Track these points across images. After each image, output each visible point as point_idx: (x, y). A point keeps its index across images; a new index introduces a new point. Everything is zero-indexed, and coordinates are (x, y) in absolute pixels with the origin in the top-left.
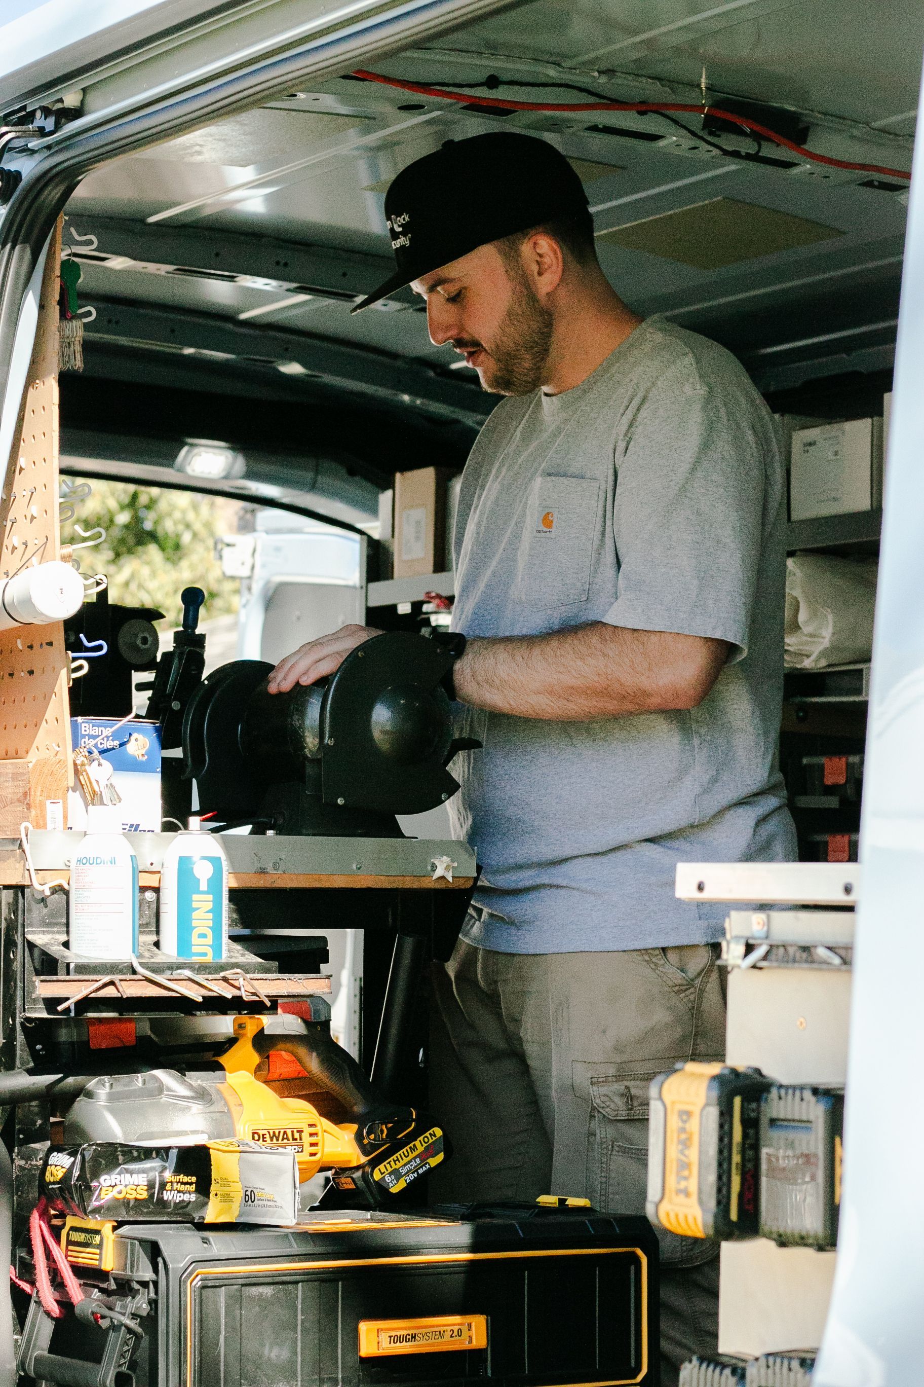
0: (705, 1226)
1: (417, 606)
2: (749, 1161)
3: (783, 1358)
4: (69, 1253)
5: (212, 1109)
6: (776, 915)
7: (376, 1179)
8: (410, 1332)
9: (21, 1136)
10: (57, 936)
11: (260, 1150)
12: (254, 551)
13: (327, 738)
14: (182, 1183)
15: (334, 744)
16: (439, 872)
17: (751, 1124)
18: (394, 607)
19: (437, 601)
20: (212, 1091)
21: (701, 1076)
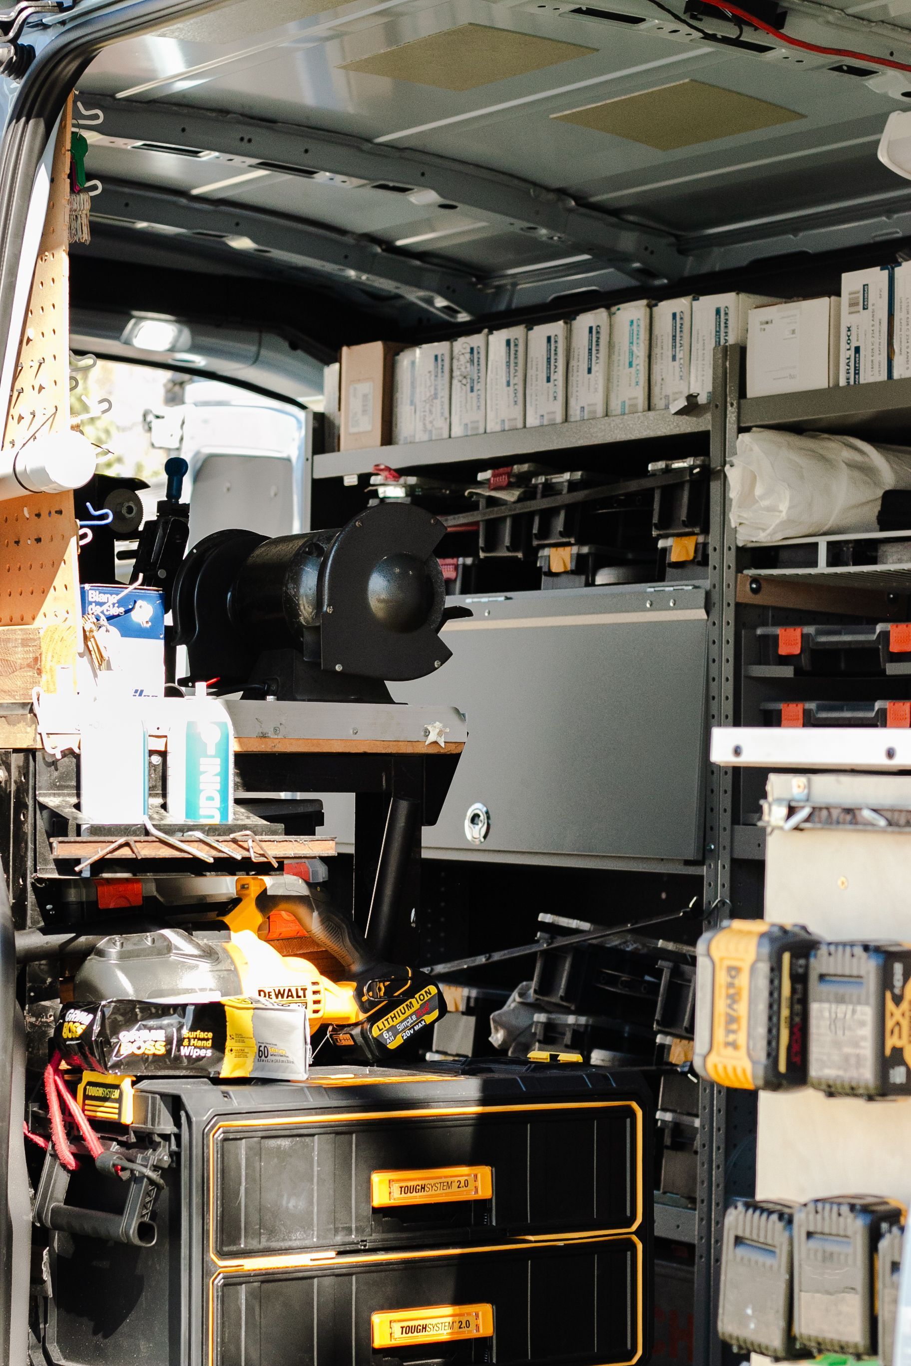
0: (754, 1077)
1: (364, 478)
2: (797, 1015)
3: (832, 1203)
4: (86, 1107)
5: (219, 967)
6: (817, 779)
7: (375, 1036)
8: (420, 1183)
9: (32, 994)
10: (68, 799)
11: (272, 1007)
12: (183, 423)
13: (326, 606)
14: (199, 1039)
15: (333, 612)
16: (432, 738)
17: (800, 979)
18: (341, 479)
19: (386, 473)
20: (218, 950)
21: (749, 933)
